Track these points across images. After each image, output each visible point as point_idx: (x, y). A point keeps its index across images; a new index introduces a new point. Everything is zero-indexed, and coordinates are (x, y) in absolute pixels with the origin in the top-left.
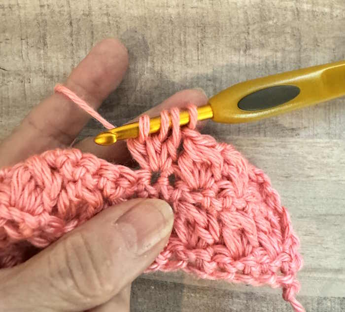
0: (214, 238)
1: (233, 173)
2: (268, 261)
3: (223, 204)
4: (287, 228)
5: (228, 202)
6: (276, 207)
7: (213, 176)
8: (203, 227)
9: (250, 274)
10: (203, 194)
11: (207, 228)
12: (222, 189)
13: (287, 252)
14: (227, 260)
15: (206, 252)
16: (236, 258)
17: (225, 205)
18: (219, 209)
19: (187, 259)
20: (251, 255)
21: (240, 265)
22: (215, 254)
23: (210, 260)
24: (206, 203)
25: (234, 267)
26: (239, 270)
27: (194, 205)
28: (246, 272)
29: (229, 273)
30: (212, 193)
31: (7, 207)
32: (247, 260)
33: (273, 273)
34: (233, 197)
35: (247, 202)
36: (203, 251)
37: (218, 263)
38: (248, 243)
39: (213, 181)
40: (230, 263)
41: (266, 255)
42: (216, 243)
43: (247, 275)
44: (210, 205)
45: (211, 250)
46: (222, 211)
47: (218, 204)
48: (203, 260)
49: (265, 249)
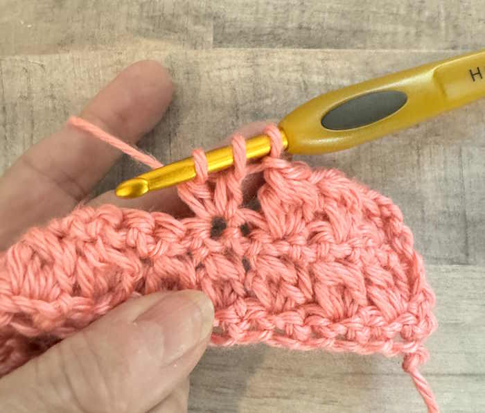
0: (305, 297)
1: (330, 208)
2: (381, 323)
3: (317, 253)
4: (417, 280)
5: (324, 250)
6: (405, 252)
7: (303, 218)
8: (292, 285)
9: (353, 340)
10: (290, 243)
11: (297, 285)
12: (316, 233)
13: (415, 312)
14: (323, 322)
15: (296, 314)
16: (335, 320)
17: (319, 254)
18: (312, 260)
19: (273, 328)
20: (357, 316)
21: (341, 329)
22: (308, 315)
23: (301, 323)
24: (296, 253)
25: (333, 331)
26: (340, 335)
27: (279, 257)
28: (349, 337)
29: (327, 338)
30: (301, 240)
31: (9, 297)
32: (350, 322)
33: (387, 339)
34: (330, 243)
35: (353, 248)
36: (293, 313)
37: (312, 327)
38: (353, 301)
39: (304, 224)
40: (327, 326)
41: (379, 316)
42: (308, 303)
43: (351, 341)
44: (301, 256)
45: (302, 312)
46: (315, 262)
47: (310, 254)
48: (293, 325)
49: (378, 309)
